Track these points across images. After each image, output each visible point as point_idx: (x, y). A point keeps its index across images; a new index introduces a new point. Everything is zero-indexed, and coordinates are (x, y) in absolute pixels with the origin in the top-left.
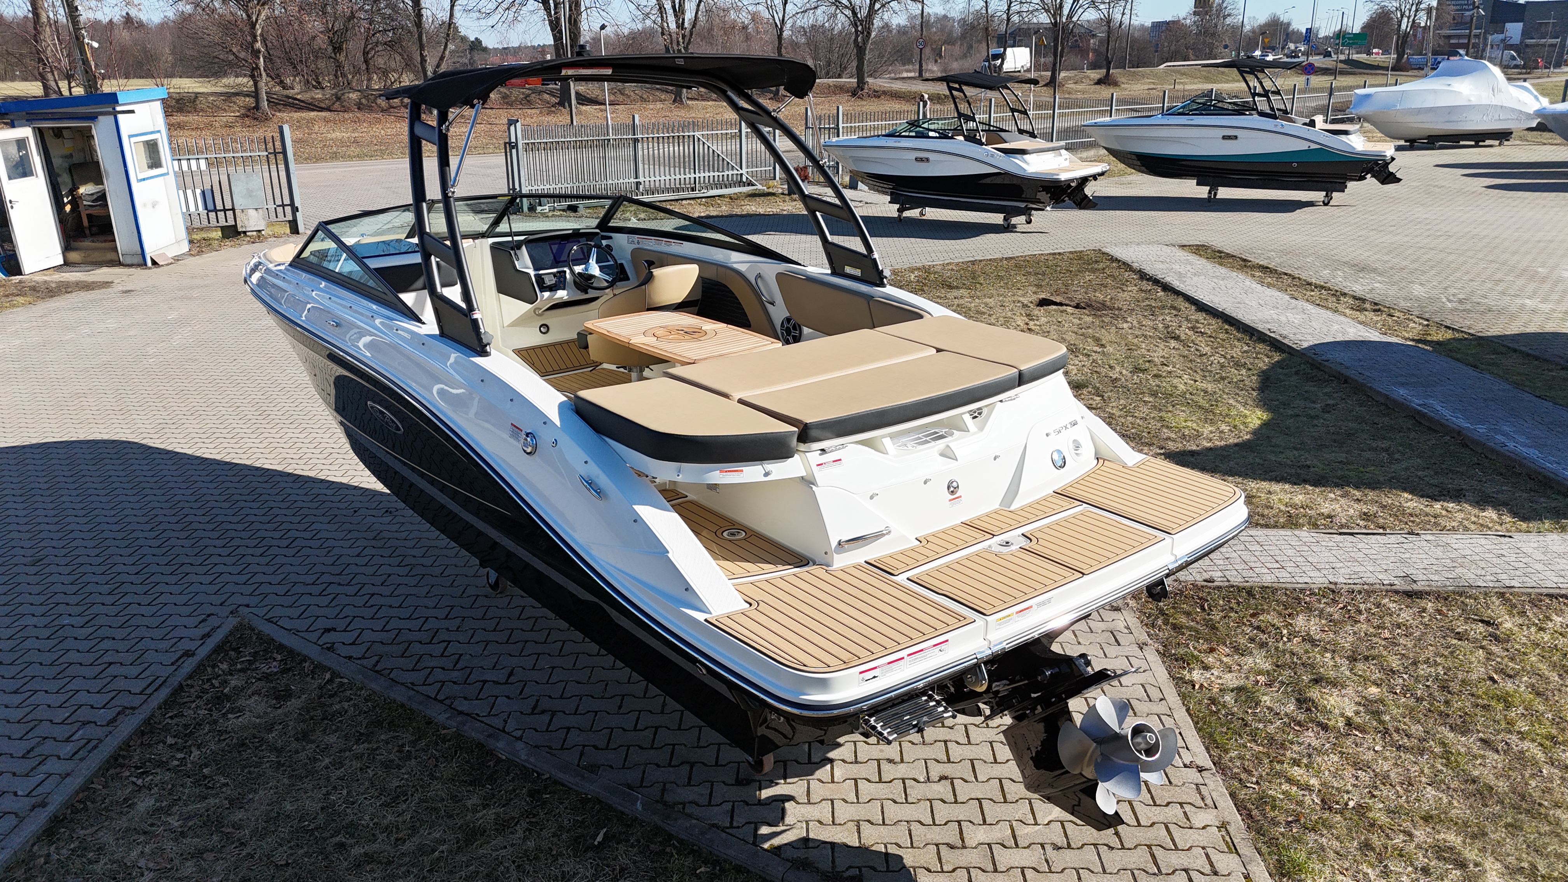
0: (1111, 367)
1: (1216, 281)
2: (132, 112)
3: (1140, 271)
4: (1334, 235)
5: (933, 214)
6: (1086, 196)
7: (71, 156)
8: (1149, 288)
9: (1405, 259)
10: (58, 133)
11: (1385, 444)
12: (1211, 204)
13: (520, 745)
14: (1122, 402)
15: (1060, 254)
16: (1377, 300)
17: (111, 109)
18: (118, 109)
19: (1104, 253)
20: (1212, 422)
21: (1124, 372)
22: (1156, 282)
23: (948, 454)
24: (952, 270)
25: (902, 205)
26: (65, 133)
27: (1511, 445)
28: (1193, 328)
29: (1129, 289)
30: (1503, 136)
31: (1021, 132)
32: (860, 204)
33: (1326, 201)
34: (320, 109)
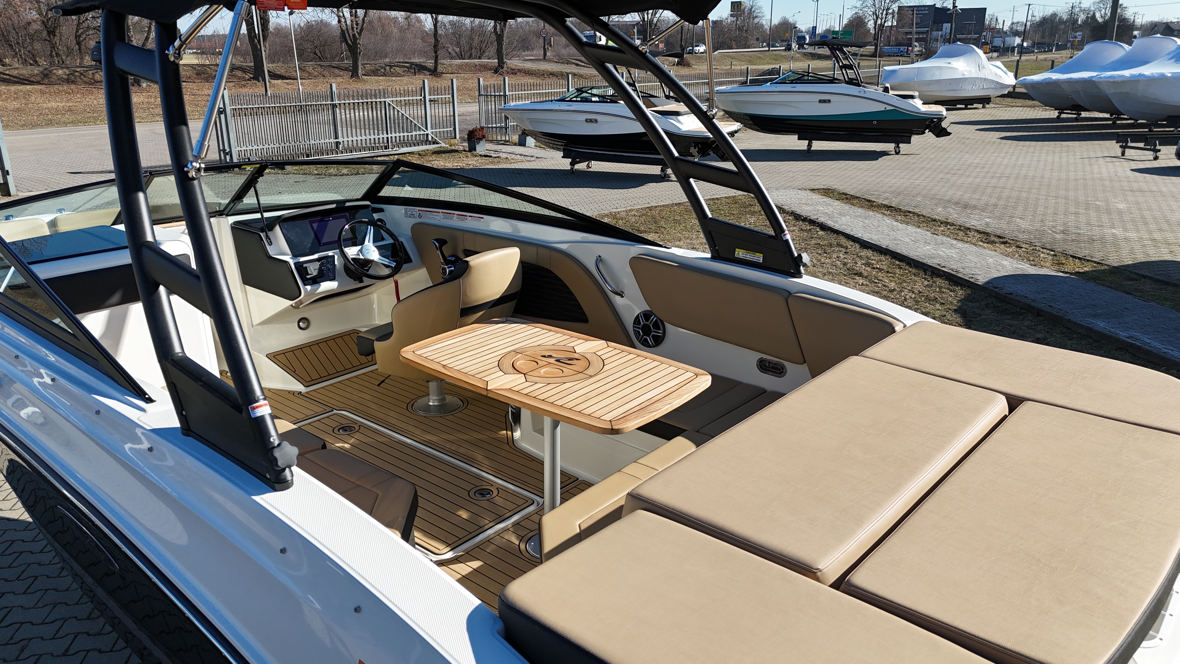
5: (598, 166)
15: (717, 199)
22: (812, 222)
25: (572, 159)
30: (985, 101)
31: (667, 97)
32: (532, 159)
33: (897, 151)
34: (31, 83)
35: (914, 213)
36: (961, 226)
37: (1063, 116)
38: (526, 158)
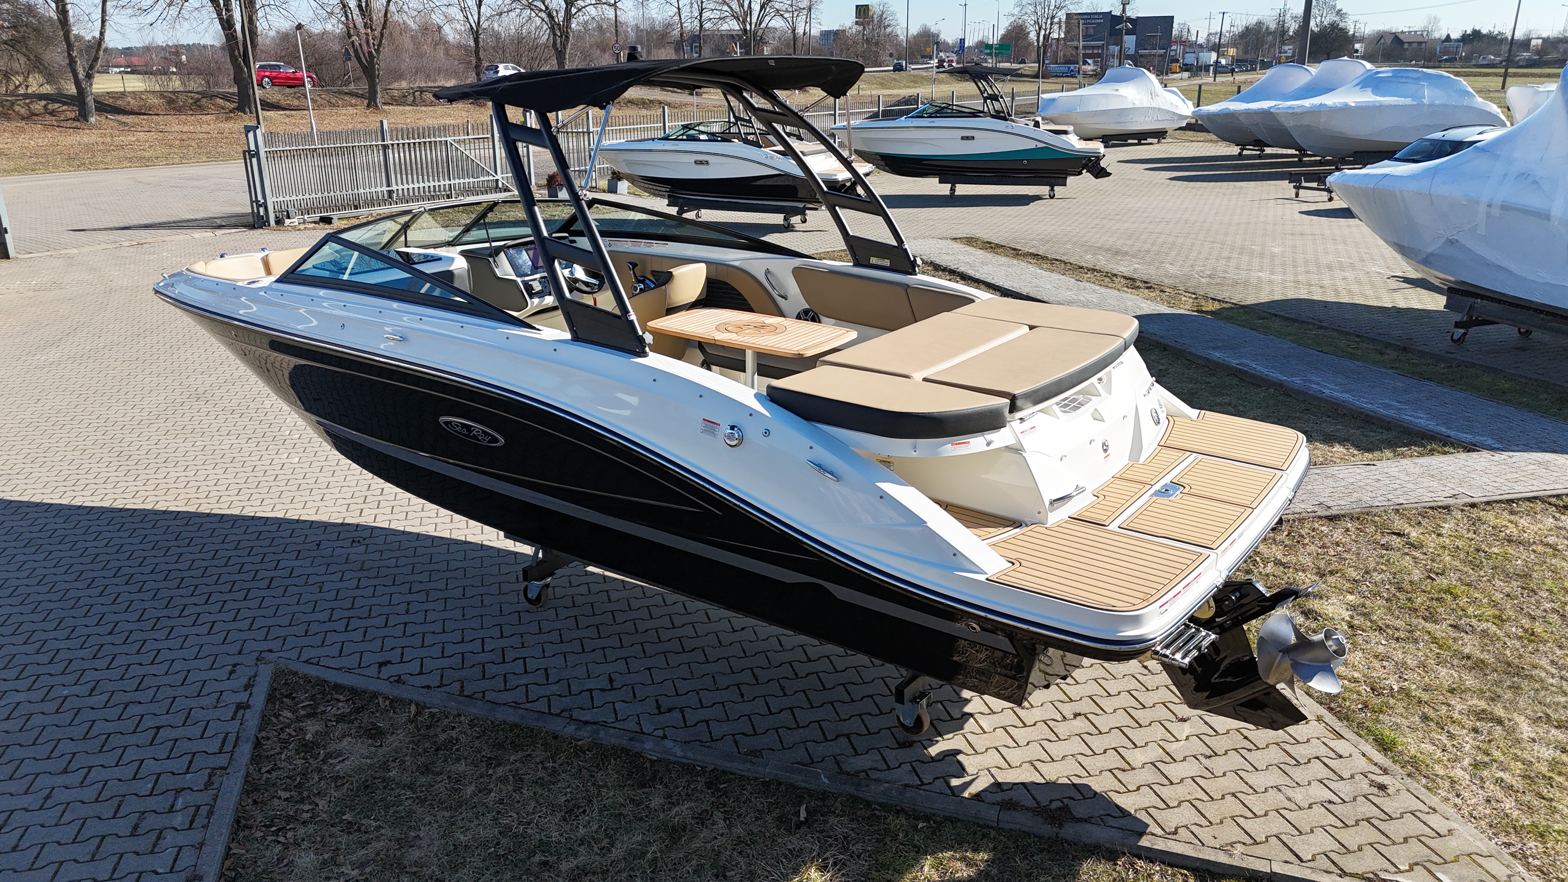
1: (1003, 268)
4: (1075, 224)
9: (1145, 242)
11: (1227, 399)
13: (668, 744)
16: (1145, 279)
23: (1096, 416)
25: (680, 207)
27: (1327, 391)
30: (1160, 134)
33: (1052, 195)
35: (1060, 261)
36: (1108, 273)
37: (1245, 152)
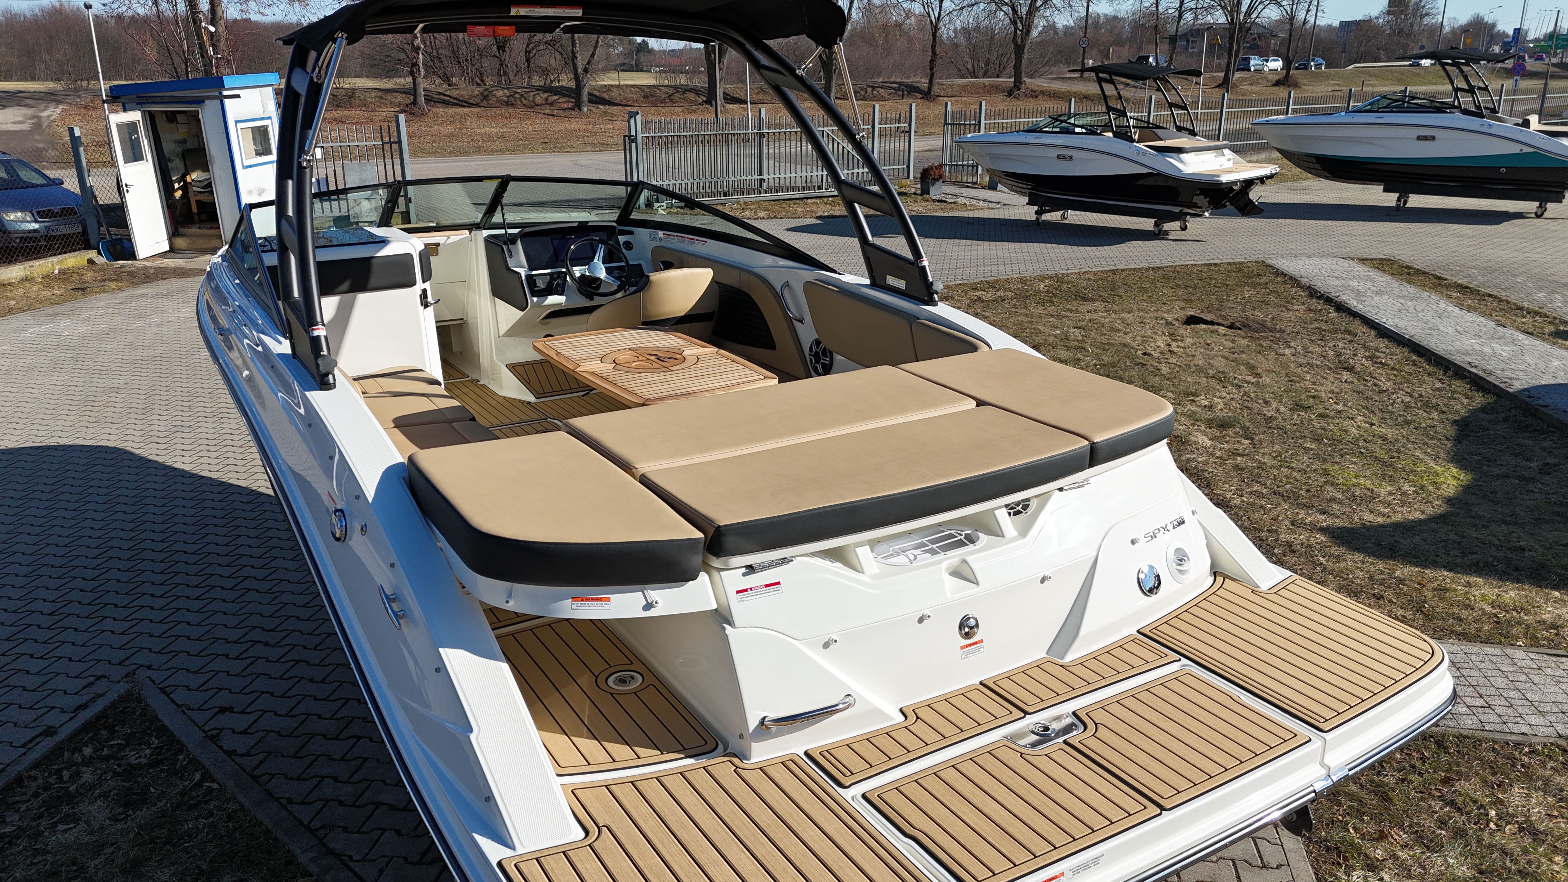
0: (1266, 402)
1: (1403, 301)
2: (238, 96)
3: (1309, 287)
4: (1549, 252)
5: (1075, 217)
6: (1251, 201)
7: (184, 141)
8: (1319, 307)
10: (171, 117)
12: (1399, 214)
14: (1277, 447)
15: (1216, 264)
17: (217, 94)
18: (225, 93)
19: (1268, 266)
20: (1391, 480)
21: (1282, 409)
22: (1329, 300)
23: (962, 573)
24: (1089, 279)
25: (1040, 206)
26: (179, 118)
28: (1371, 358)
29: (1296, 308)
31: (1179, 129)
32: (998, 206)
33: (1539, 213)
34: (470, 105)
35: (1496, 297)
36: (1555, 318)
38: (990, 205)
